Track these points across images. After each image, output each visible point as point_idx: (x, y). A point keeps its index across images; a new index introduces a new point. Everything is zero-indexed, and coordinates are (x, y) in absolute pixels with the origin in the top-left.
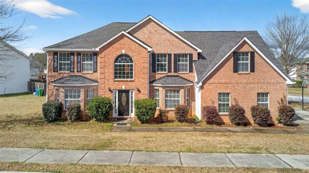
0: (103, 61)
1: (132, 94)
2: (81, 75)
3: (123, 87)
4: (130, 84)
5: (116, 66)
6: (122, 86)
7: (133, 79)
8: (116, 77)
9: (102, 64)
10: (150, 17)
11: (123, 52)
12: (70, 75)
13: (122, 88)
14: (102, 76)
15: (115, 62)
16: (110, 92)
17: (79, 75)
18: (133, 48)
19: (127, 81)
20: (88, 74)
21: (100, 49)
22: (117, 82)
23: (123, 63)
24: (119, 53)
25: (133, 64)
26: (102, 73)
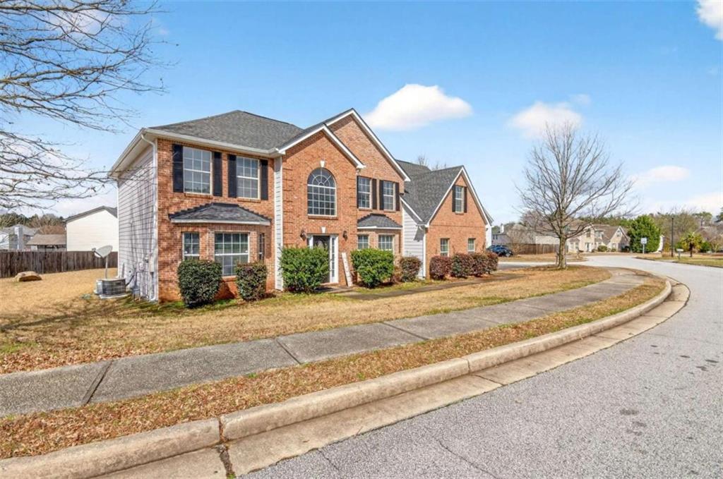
0: (289, 178)
1: (333, 244)
2: (237, 203)
3: (324, 230)
4: (332, 223)
5: (309, 189)
6: (320, 228)
7: (335, 216)
8: (310, 211)
9: (288, 182)
10: (353, 112)
11: (322, 164)
12: (213, 201)
13: (321, 230)
14: (289, 208)
15: (309, 181)
16: (301, 239)
17: (234, 203)
18: (336, 160)
19: (328, 219)
20: (250, 202)
21: (286, 151)
22: (313, 220)
23: (321, 184)
24: (314, 166)
25: (335, 188)
26: (289, 201)
